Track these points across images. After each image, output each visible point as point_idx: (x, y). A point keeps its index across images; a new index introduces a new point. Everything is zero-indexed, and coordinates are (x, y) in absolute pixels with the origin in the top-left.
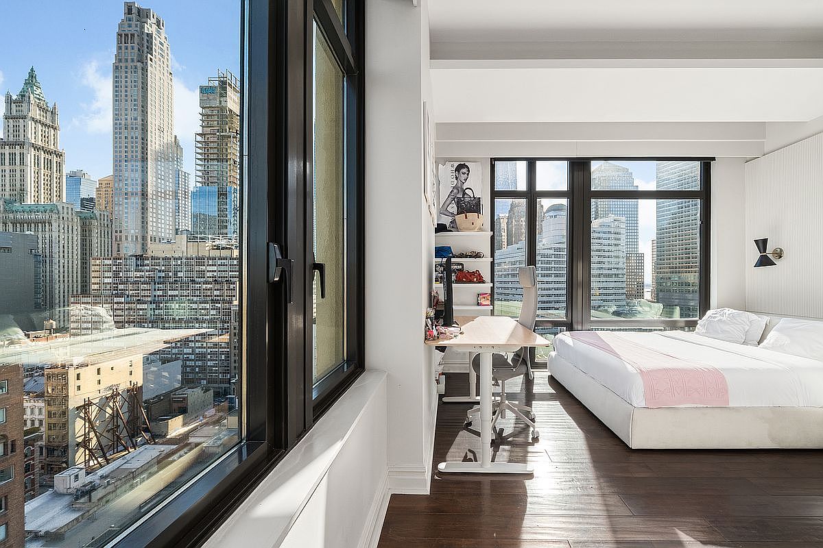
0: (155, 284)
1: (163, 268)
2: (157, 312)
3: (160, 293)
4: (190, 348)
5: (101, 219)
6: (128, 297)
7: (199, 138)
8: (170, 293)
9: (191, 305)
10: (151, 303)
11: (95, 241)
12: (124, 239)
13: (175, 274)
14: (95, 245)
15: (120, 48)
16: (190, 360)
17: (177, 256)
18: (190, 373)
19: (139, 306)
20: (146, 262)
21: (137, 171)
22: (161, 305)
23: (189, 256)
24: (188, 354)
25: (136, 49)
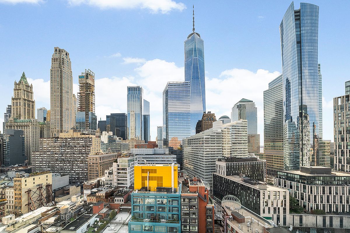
0: (61, 147)
1: (65, 142)
2: (62, 157)
3: (63, 151)
4: (74, 171)
5: (47, 124)
6: (52, 152)
7: (79, 95)
8: (67, 151)
9: (74, 155)
10: (60, 154)
11: (45, 132)
12: (54, 131)
13: (69, 143)
14: (45, 134)
15: (53, 63)
16: (74, 175)
17: (70, 137)
18: (74, 180)
19: (55, 155)
20: (59, 140)
21: (59, 107)
22: (64, 155)
23: (74, 137)
24: (73, 173)
25: (58, 64)
